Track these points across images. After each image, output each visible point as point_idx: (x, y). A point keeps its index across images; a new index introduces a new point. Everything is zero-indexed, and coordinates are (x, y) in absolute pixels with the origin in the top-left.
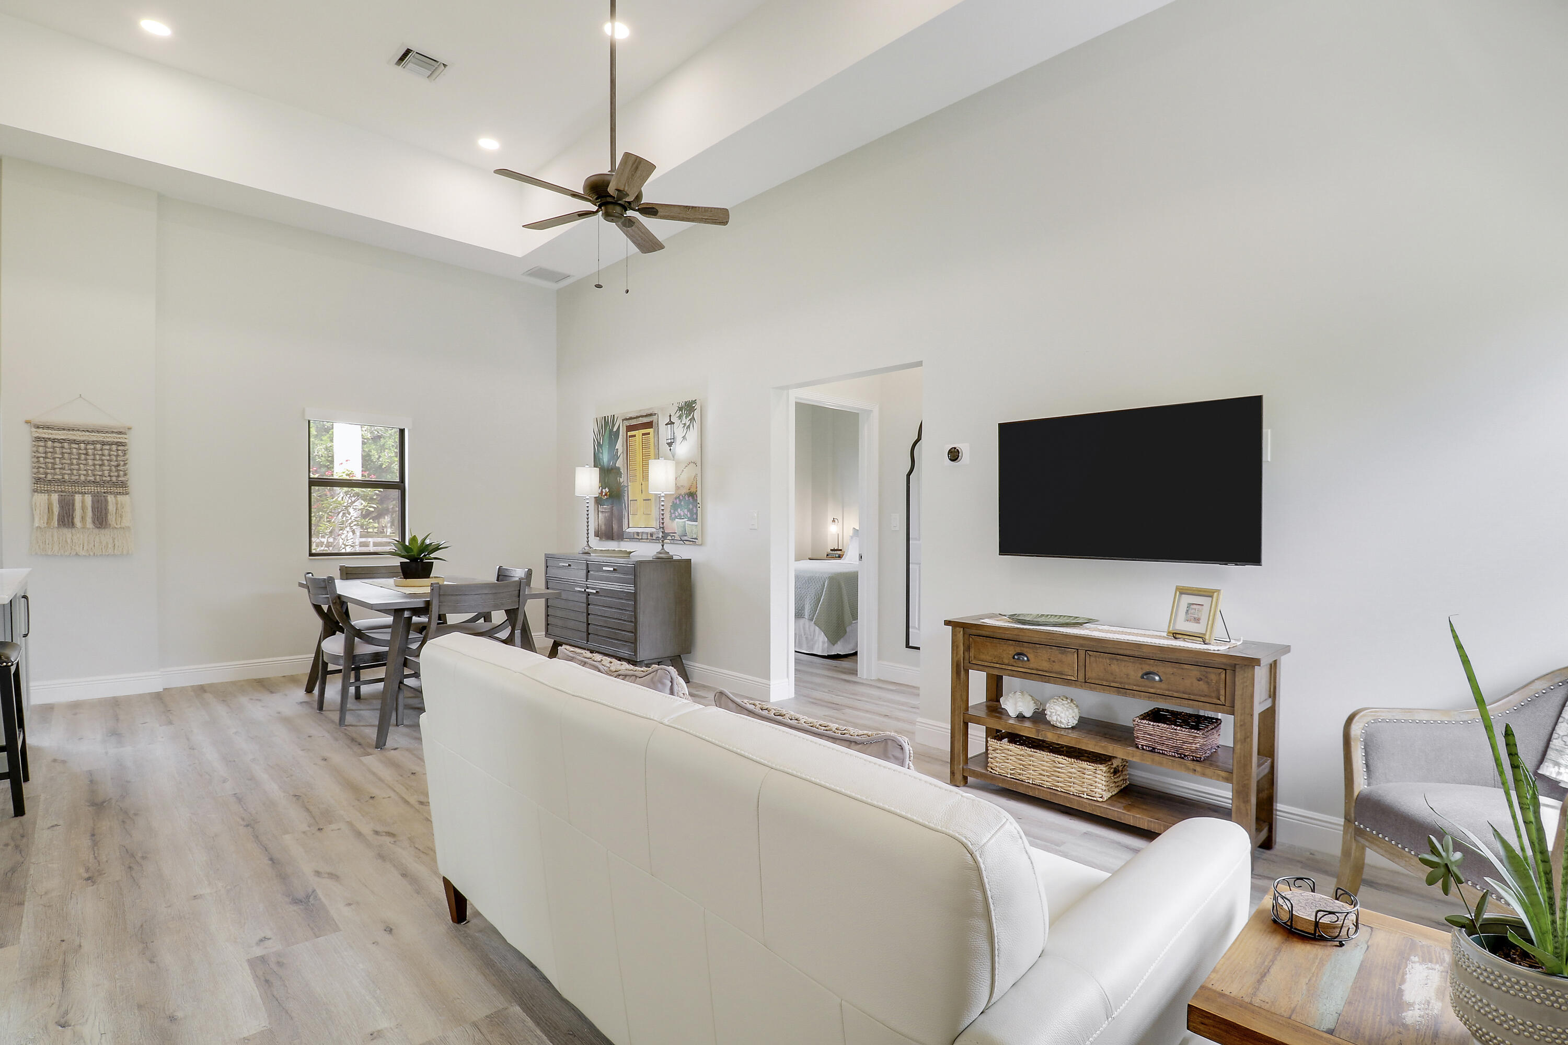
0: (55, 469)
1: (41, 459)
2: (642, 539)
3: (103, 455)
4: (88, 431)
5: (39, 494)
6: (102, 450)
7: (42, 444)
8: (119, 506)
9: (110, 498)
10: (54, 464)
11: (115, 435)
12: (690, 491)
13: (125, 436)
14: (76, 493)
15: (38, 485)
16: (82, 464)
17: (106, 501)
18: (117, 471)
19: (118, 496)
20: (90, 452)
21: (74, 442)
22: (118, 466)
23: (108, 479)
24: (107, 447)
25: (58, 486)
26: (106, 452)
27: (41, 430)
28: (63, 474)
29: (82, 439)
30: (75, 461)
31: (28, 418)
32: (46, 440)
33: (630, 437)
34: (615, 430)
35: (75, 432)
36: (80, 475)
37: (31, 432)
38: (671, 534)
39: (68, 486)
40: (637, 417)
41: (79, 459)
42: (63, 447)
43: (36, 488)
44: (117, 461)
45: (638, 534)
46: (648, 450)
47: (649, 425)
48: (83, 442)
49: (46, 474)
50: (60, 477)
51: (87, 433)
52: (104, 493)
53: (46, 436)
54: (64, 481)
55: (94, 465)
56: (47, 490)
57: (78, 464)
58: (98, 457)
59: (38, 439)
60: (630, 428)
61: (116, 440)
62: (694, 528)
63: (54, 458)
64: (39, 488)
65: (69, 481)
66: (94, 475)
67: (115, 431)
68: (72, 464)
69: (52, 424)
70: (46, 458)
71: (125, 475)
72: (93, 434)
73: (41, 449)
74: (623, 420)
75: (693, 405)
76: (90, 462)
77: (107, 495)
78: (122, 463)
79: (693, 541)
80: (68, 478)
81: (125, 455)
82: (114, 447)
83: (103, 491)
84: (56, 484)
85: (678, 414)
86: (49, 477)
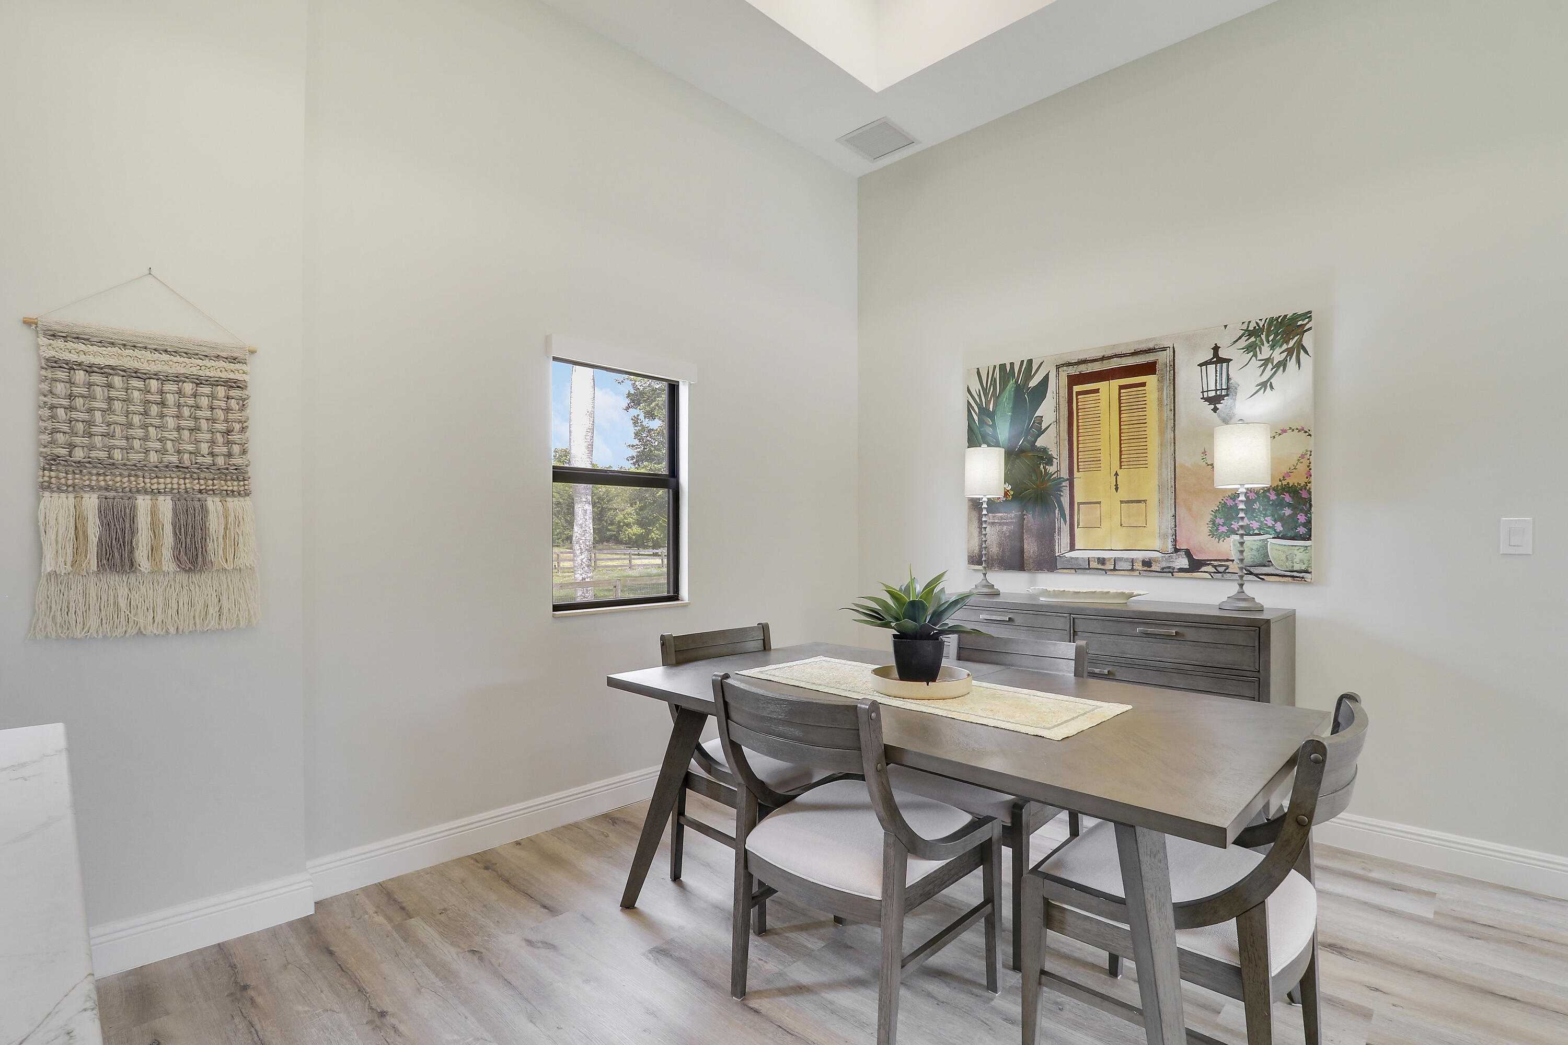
0: (91, 435)
1: (61, 412)
2: (1115, 570)
3: (198, 407)
4: (166, 351)
5: (55, 495)
6: (195, 395)
7: (62, 375)
8: (231, 519)
9: (213, 504)
10: (89, 423)
11: (221, 364)
12: (1284, 483)
13: (244, 367)
14: (138, 491)
15: (53, 474)
16: (152, 425)
17: (204, 509)
18: (229, 443)
19: (228, 499)
20: (171, 399)
21: (136, 374)
22: (229, 432)
23: (208, 460)
24: (206, 390)
25: (98, 474)
26: (204, 402)
27: (59, 343)
28: (110, 449)
29: (154, 368)
30: (136, 419)
31: (32, 314)
32: (71, 367)
33: (1078, 393)
34: (1033, 383)
35: (137, 353)
36: (147, 452)
37: (38, 346)
38: (1215, 563)
39: (121, 475)
40: (1103, 358)
41: (146, 413)
42: (110, 386)
43: (46, 479)
44: (226, 421)
45: (1102, 561)
46: (1141, 414)
47: (1149, 369)
48: (156, 376)
49: (71, 446)
50: (103, 455)
51: (165, 357)
52: (200, 491)
53: (73, 357)
54: (113, 464)
55: (179, 429)
56: (74, 486)
57: (145, 427)
58: (186, 412)
59: (54, 363)
60: (1074, 380)
61: (224, 375)
62: (1296, 552)
63: (90, 411)
64: (53, 480)
65: (125, 465)
66: (179, 452)
67: (224, 354)
68: (130, 425)
69: (87, 330)
70: (71, 408)
71: (244, 452)
72: (178, 359)
73: (60, 388)
74: (1058, 367)
75: (1299, 323)
76: (171, 422)
77: (205, 496)
78: (237, 427)
79: (1298, 576)
80: (120, 458)
81: (243, 408)
82: (221, 391)
83: (197, 487)
84: (94, 471)
85: (1243, 343)
86: (79, 454)
